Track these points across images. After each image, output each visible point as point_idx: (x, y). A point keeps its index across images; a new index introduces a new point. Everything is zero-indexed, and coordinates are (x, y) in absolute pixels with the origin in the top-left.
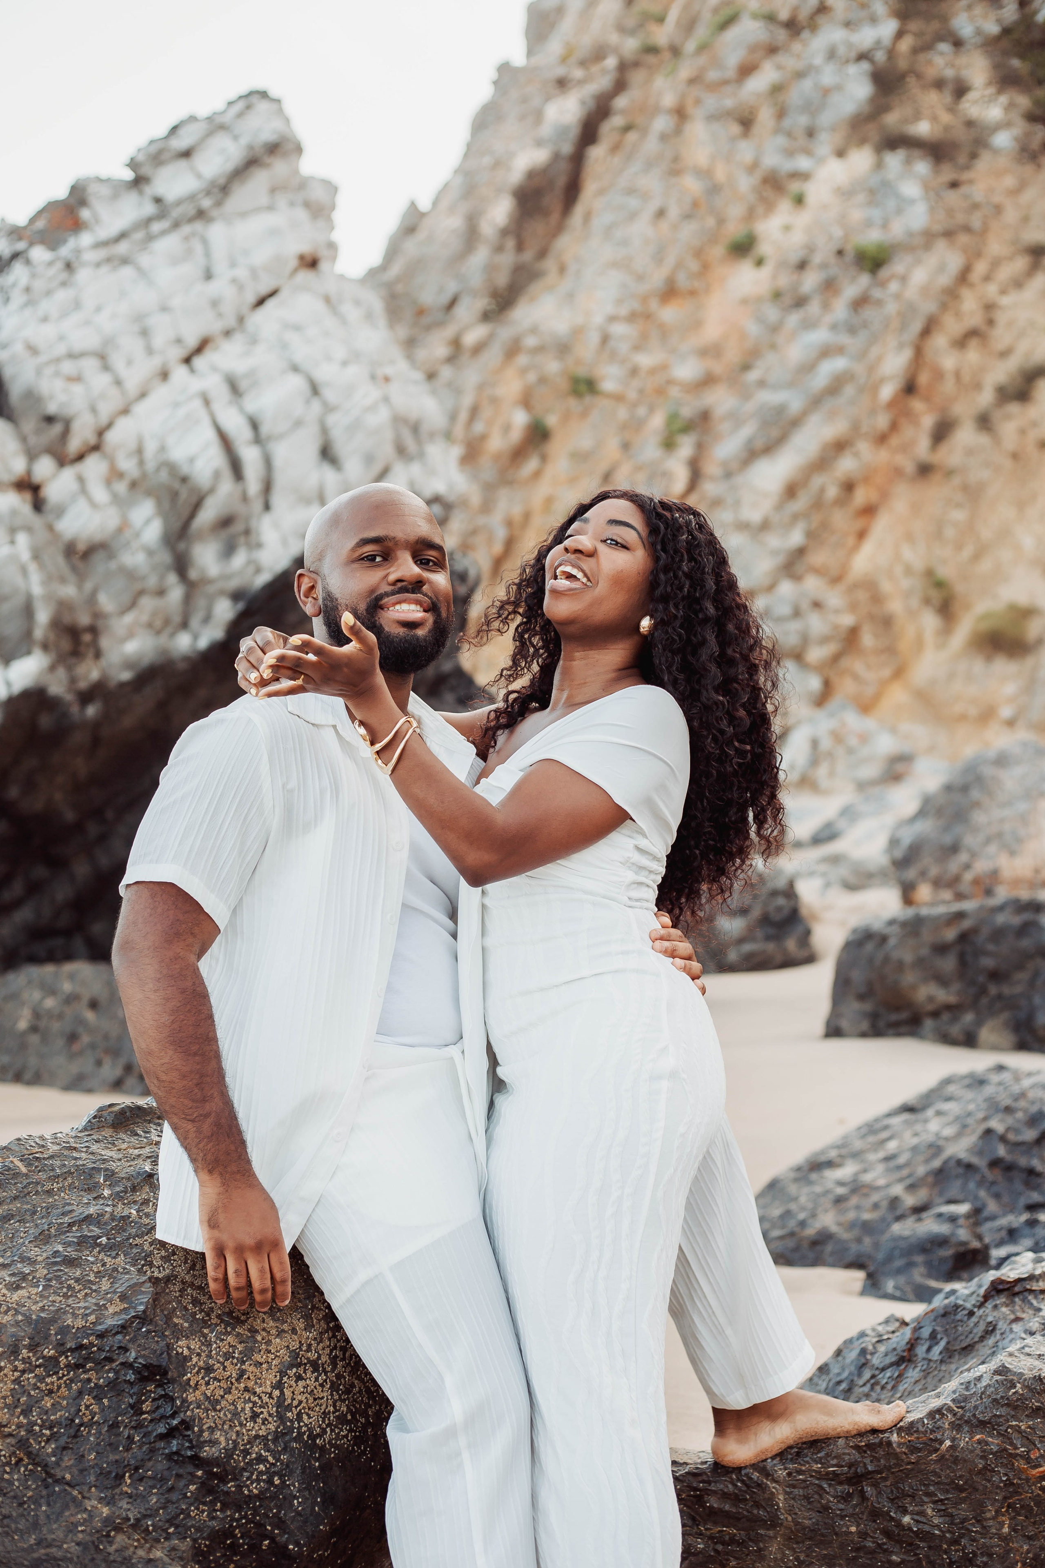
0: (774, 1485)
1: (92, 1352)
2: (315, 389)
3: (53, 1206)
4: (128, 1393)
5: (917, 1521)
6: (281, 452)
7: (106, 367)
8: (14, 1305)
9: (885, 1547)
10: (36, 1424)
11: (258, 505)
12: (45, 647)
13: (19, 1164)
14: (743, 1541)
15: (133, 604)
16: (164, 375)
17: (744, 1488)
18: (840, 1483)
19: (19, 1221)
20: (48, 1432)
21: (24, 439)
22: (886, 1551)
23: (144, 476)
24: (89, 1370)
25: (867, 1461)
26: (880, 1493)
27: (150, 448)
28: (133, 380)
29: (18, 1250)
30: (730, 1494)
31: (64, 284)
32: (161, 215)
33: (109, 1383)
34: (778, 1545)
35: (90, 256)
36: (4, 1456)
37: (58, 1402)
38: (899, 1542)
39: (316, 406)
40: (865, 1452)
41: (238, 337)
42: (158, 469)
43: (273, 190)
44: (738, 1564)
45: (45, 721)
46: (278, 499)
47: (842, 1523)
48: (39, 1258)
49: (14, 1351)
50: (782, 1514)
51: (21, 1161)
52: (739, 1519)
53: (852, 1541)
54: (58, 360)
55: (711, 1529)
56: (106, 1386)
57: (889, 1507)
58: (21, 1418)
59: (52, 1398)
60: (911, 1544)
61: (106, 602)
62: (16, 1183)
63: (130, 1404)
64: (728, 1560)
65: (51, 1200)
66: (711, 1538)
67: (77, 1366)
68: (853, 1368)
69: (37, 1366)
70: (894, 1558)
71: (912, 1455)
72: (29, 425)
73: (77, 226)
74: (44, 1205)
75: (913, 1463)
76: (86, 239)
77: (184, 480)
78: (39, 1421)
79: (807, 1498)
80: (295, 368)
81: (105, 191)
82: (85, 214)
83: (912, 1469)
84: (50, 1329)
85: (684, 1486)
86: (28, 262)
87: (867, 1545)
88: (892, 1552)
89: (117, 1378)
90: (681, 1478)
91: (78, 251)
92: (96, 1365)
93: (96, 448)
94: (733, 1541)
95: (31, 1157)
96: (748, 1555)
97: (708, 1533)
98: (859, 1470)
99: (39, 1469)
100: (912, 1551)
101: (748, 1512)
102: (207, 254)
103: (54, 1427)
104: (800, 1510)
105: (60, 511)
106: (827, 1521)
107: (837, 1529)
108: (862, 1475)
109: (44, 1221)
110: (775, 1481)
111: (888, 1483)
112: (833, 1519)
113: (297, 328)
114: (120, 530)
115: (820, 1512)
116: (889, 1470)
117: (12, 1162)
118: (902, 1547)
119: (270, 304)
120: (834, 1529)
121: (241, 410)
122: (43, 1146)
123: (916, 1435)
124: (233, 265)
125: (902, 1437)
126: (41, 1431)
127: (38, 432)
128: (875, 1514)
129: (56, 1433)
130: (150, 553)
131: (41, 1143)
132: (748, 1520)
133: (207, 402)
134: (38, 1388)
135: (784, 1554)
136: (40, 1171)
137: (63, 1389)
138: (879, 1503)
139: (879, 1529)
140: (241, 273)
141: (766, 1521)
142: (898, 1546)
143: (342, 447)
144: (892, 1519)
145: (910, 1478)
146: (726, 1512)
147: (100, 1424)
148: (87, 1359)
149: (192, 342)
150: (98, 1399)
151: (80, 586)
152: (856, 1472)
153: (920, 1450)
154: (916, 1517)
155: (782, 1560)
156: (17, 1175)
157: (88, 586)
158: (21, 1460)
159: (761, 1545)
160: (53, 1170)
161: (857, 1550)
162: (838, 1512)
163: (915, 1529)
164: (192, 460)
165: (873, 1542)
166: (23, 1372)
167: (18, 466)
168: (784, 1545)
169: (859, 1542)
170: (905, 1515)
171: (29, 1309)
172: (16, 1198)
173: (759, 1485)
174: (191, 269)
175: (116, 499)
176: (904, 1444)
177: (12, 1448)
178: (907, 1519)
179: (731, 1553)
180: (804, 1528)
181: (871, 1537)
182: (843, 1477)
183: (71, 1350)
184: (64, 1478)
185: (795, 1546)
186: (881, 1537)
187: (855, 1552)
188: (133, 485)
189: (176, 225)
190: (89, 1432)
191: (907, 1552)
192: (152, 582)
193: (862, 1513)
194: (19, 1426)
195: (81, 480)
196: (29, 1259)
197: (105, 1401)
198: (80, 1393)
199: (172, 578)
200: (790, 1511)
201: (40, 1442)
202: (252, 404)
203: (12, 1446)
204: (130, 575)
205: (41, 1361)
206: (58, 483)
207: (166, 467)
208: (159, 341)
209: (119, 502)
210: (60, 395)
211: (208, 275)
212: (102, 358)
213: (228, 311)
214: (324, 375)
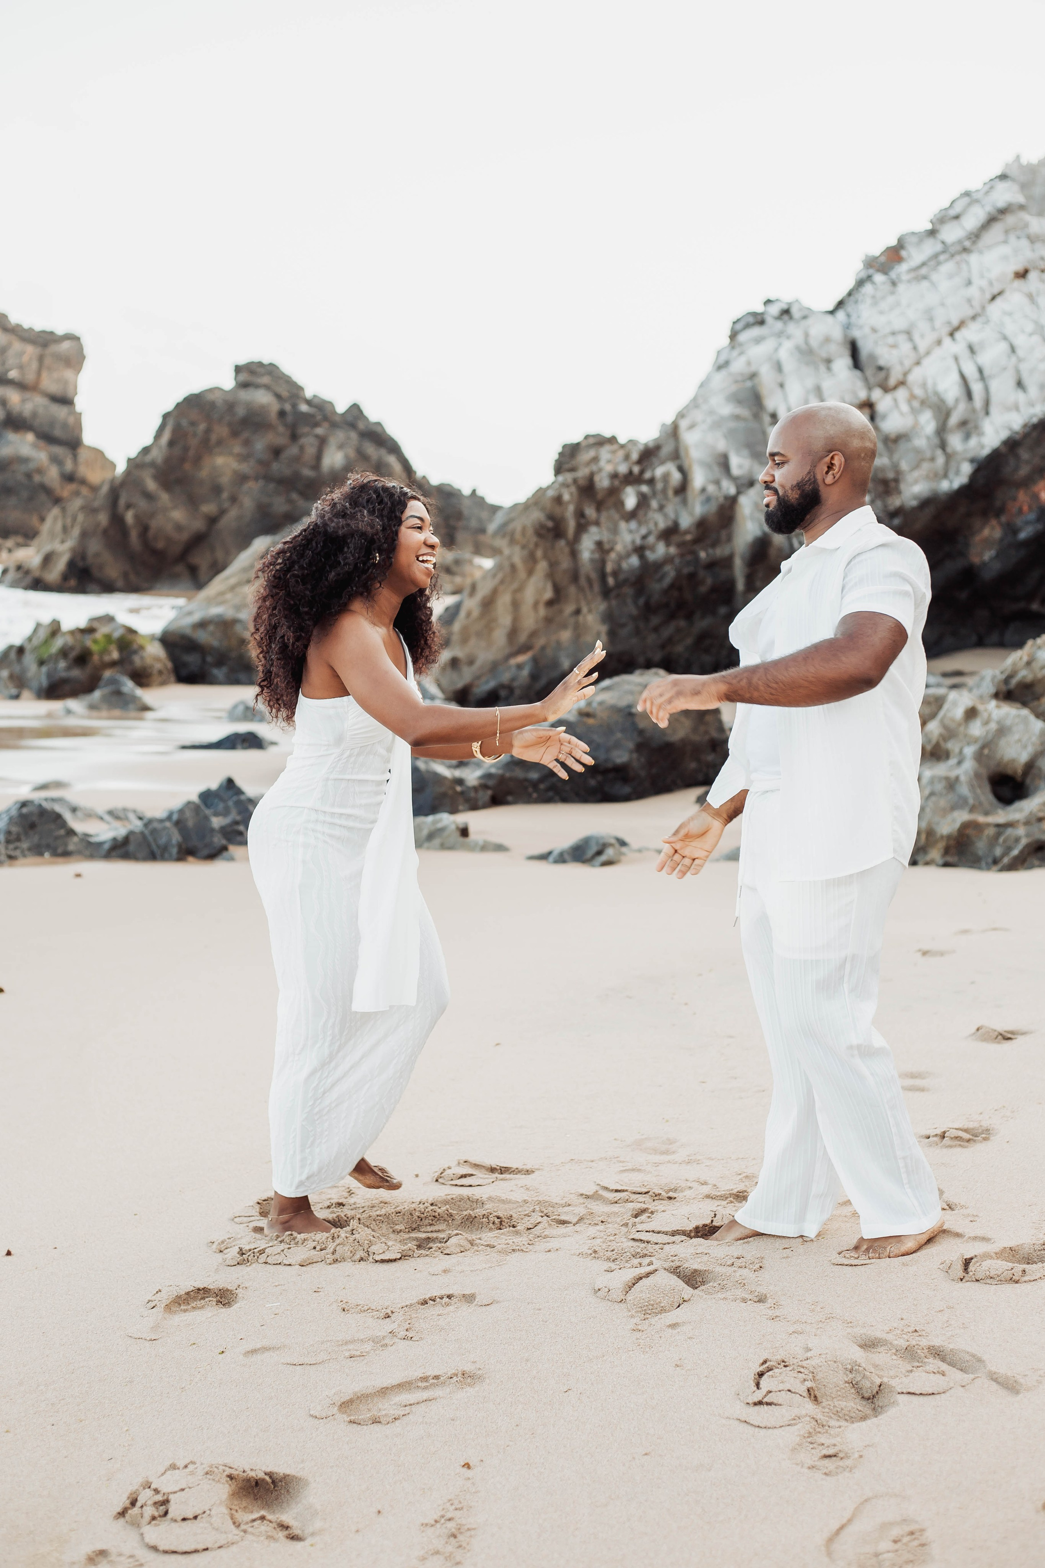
2: (1014, 350)
6: (995, 385)
7: (911, 339)
15: (917, 466)
16: (939, 342)
21: (866, 380)
23: (927, 398)
27: (928, 385)
31: (892, 293)
32: (943, 252)
35: (905, 277)
39: (1014, 360)
41: (980, 320)
42: (932, 395)
43: (1007, 232)
46: (994, 409)
54: (885, 336)
61: (904, 466)
73: (900, 260)
76: (903, 268)
77: (942, 401)
80: (1005, 338)
81: (914, 239)
82: (904, 253)
86: (873, 282)
91: (898, 275)
93: (902, 383)
102: (970, 271)
105: (884, 417)
113: (1009, 314)
114: (914, 427)
119: (999, 300)
121: (975, 362)
124: (981, 277)
127: (874, 375)
130: (928, 438)
133: (957, 358)
140: (983, 283)
143: (1028, 381)
149: (955, 323)
151: (892, 458)
157: (896, 457)
164: (948, 390)
167: (863, 395)
174: (959, 281)
175: (913, 410)
188: (923, 403)
189: (952, 256)
192: (928, 454)
195: (895, 400)
199: (939, 452)
202: (982, 359)
204: (918, 451)
206: (883, 402)
207: (936, 394)
208: (938, 323)
209: (914, 412)
210: (886, 355)
211: (969, 283)
212: (909, 333)
213: (977, 303)
214: (1020, 341)
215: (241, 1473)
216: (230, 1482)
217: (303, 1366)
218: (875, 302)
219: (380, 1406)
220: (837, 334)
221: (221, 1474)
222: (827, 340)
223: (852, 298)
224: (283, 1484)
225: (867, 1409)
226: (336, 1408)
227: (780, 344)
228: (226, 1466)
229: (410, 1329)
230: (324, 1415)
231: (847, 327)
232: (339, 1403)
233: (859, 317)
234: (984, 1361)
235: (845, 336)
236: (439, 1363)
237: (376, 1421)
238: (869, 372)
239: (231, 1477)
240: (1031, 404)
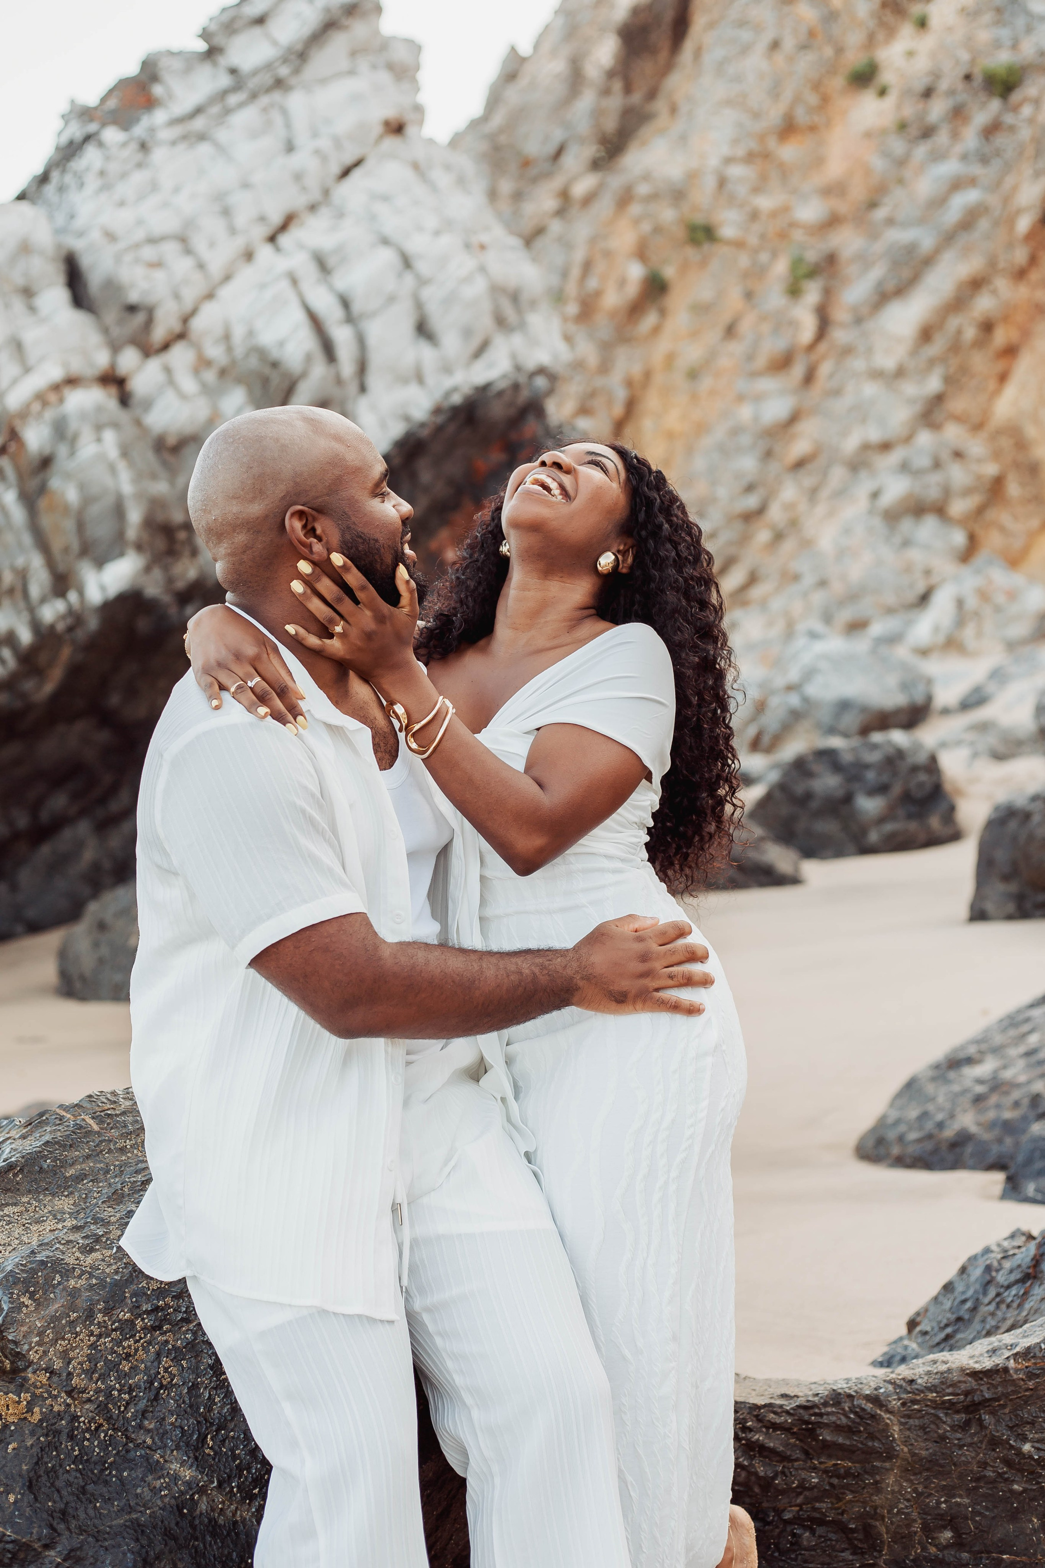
0: (888, 1416)
1: (168, 1314)
2: (407, 262)
3: (126, 1165)
4: (207, 1353)
5: (1038, 1449)
6: (375, 330)
7: (188, 251)
8: (88, 1269)
9: (1006, 1476)
10: (114, 1389)
11: (353, 388)
12: (139, 547)
13: (91, 1122)
14: (859, 1474)
16: (249, 256)
17: (858, 1420)
18: (958, 1412)
19: (92, 1181)
20: (127, 1396)
21: (104, 331)
22: (1006, 1480)
23: (234, 362)
24: (165, 1333)
25: (984, 1388)
26: (998, 1421)
27: (238, 333)
28: (217, 262)
29: (91, 1211)
30: (843, 1427)
31: (140, 165)
32: (237, 88)
33: (187, 1344)
34: (895, 1477)
35: (165, 134)
36: (84, 1422)
37: (137, 1366)
38: (1021, 1471)
39: (409, 280)
40: (981, 1379)
41: (324, 212)
42: (247, 356)
43: (354, 54)
44: (854, 1497)
46: (374, 380)
47: (960, 1453)
48: (113, 1219)
49: (90, 1315)
50: (898, 1445)
51: (93, 1118)
52: (853, 1452)
53: (972, 1471)
54: (137, 246)
55: (825, 1463)
56: (184, 1347)
57: (1008, 1436)
58: (99, 1383)
59: (130, 1362)
60: (1032, 1473)
62: (88, 1142)
63: (209, 1365)
64: (844, 1493)
65: (124, 1158)
66: (826, 1471)
67: (154, 1328)
68: (978, 1286)
69: (113, 1330)
70: (1016, 1487)
71: (1030, 1381)
72: (111, 316)
73: (150, 103)
74: (117, 1163)
75: (1032, 1389)
76: (159, 117)
77: (275, 365)
78: (117, 1385)
79: (923, 1428)
80: (385, 241)
81: (177, 64)
82: (157, 90)
83: (1031, 1396)
84: (125, 1292)
85: (795, 1420)
86: (101, 145)
87: (987, 1474)
88: (1013, 1481)
89: (195, 1339)
90: (792, 1411)
91: (152, 130)
92: (173, 1326)
93: (181, 336)
94: (848, 1474)
95: (102, 1114)
96: (864, 1488)
97: (823, 1466)
98: (976, 1398)
99: (120, 1434)
100: (1034, 1479)
101: (862, 1443)
102: (288, 125)
103: (133, 1391)
104: (916, 1441)
105: (148, 404)
106: (944, 1451)
107: (955, 1459)
108: (980, 1403)
109: (117, 1180)
110: (888, 1411)
111: (1007, 1411)
112: (950, 1448)
113: (385, 198)
115: (936, 1442)
116: (1007, 1397)
117: (84, 1120)
118: (1023, 1476)
119: (356, 175)
120: (952, 1460)
121: (331, 288)
122: (115, 1102)
123: (1033, 1361)
124: (315, 134)
125: (1019, 1363)
126: (120, 1395)
127: (120, 322)
128: (994, 1443)
129: (135, 1396)
131: (113, 1099)
132: (863, 1452)
133: (294, 281)
134: (115, 1352)
135: (901, 1486)
136: (112, 1128)
137: (140, 1352)
138: (998, 1431)
139: (999, 1458)
140: (325, 143)
141: (882, 1453)
142: (1019, 1475)
143: (438, 321)
144: (1012, 1447)
145: (1029, 1405)
146: (840, 1444)
147: (179, 1386)
148: (165, 1320)
149: (276, 219)
150: (176, 1360)
151: (172, 482)
152: (974, 1401)
153: (1038, 1376)
154: (1037, 1445)
155: (900, 1492)
156: (89, 1133)
157: (179, 480)
158: (101, 1425)
159: (878, 1478)
160: (125, 1126)
161: (977, 1480)
162: (956, 1442)
163: (1036, 1457)
164: (281, 344)
165: (994, 1472)
166: (100, 1336)
167: (102, 359)
168: (901, 1477)
169: (979, 1472)
170: (1025, 1443)
171: (103, 1272)
172: (88, 1157)
173: (873, 1417)
174: (271, 142)
175: (206, 390)
176: (1021, 1370)
177: (90, 1414)
178: (1027, 1447)
179: (847, 1487)
180: (921, 1459)
181: (993, 1467)
182: (959, 1406)
183: (147, 1312)
184: (144, 1442)
185: (912, 1477)
186: (1001, 1466)
187: (975, 1481)
188: (223, 373)
189: (254, 96)
190: (169, 1394)
191: (1029, 1481)
193: (981, 1442)
194: (98, 1391)
195: (168, 370)
196: (103, 1220)
197: (184, 1363)
198: (158, 1354)
200: (905, 1443)
201: (120, 1407)
202: (343, 281)
203: (91, 1412)
205: (117, 1324)
206: (144, 375)
207: (257, 350)
208: (242, 220)
210: (141, 283)
211: (290, 148)
212: (183, 241)
213: (313, 184)
214: (416, 244)
218: (108, 181)
220: (39, 241)
222: (24, 249)
231: (58, 228)
233: (77, 213)
235: (56, 245)
238: (110, 314)
240: (447, 369)
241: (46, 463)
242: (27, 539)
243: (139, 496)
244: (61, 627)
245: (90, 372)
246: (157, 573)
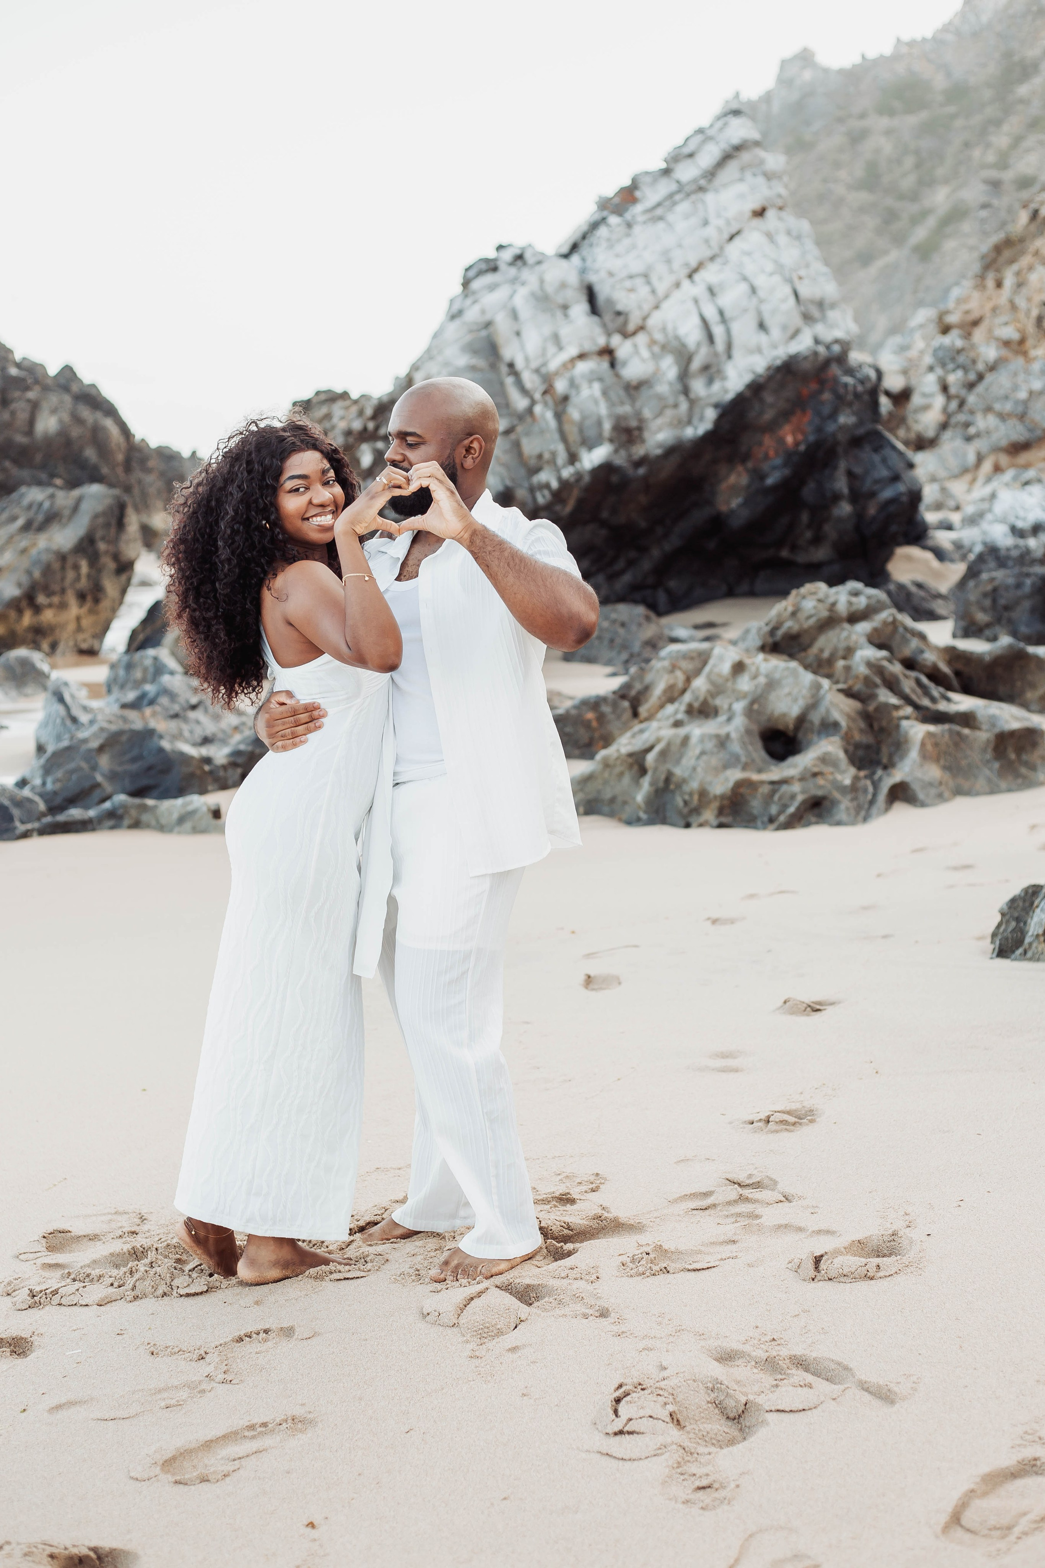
6: (736, 326)
7: (649, 283)
11: (724, 357)
12: (611, 440)
15: (659, 414)
16: (678, 285)
21: (604, 326)
23: (667, 343)
27: (668, 329)
28: (661, 288)
31: (628, 235)
32: (679, 191)
35: (640, 219)
39: (754, 301)
41: (719, 260)
42: (673, 340)
43: (742, 169)
45: (615, 479)
46: (736, 353)
54: (622, 280)
61: (647, 413)
73: (634, 200)
76: (638, 209)
77: (684, 345)
80: (745, 279)
81: (648, 179)
82: (638, 194)
86: (609, 224)
91: (633, 216)
93: (641, 328)
102: (706, 211)
105: (624, 364)
113: (748, 254)
114: (655, 374)
119: (737, 240)
121: (715, 304)
124: (718, 216)
127: (612, 321)
130: (670, 384)
133: (697, 301)
140: (721, 222)
143: (769, 322)
149: (694, 264)
151: (633, 405)
157: (638, 404)
164: (689, 334)
167: (602, 341)
174: (696, 221)
188: (664, 347)
189: (688, 195)
192: (671, 401)
195: (635, 346)
199: (682, 398)
202: (722, 301)
204: (660, 398)
206: (623, 348)
207: (677, 338)
208: (676, 265)
209: (655, 357)
210: (624, 300)
211: (706, 223)
212: (646, 276)
213: (714, 244)
214: (761, 281)
215: (62, 1551)
216: (52, 1563)
217: (115, 1421)
218: (611, 244)
219: (206, 1461)
220: (573, 279)
221: (41, 1554)
222: (563, 285)
223: (586, 242)
224: (110, 1560)
225: (731, 1430)
226: (158, 1468)
227: (515, 292)
228: (45, 1544)
229: (228, 1371)
230: (146, 1476)
231: (583, 271)
232: (161, 1461)
233: (594, 261)
234: (851, 1369)
235: (582, 281)
236: (264, 1407)
237: (204, 1480)
238: (608, 317)
239: (52, 1556)
240: (775, 346)
241: (566, 399)
242: (556, 436)
243: (610, 416)
244: (572, 480)
245: (595, 348)
246: (623, 453)
